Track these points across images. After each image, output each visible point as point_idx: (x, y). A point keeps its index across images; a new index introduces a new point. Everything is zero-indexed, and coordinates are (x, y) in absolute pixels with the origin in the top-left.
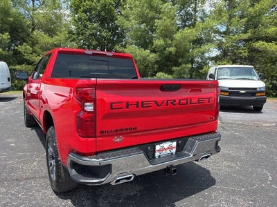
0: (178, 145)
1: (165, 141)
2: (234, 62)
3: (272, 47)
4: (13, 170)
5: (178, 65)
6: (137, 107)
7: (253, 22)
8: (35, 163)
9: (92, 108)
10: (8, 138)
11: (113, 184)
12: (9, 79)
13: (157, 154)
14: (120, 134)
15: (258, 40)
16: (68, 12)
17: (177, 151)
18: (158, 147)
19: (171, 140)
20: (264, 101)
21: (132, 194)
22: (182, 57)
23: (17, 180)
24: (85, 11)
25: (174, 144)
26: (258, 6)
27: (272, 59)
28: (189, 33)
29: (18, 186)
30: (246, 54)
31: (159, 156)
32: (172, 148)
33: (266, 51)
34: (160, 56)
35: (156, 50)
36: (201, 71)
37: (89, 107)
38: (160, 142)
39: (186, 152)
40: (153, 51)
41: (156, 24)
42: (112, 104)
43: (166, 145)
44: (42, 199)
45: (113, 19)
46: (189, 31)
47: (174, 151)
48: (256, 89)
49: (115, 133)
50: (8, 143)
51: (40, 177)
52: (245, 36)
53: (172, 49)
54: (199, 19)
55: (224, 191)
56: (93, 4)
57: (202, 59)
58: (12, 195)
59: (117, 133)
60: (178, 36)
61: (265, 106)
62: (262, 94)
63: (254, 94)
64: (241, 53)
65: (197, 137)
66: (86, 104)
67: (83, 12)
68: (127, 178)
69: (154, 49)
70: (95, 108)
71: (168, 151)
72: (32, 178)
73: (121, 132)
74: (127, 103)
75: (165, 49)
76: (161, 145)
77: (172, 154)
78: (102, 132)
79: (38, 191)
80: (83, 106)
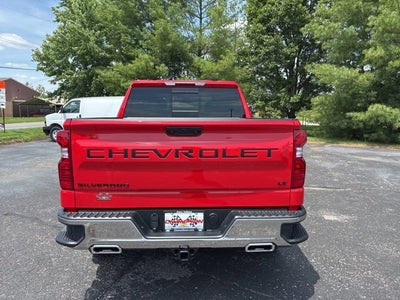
0: (206, 218)
13: (168, 226)
17: (205, 228)
18: (168, 216)
19: (195, 209)
24: (263, 21)
25: (200, 216)
31: (172, 230)
32: (196, 222)
38: (173, 209)
41: (370, 24)
43: (184, 215)
47: (200, 226)
49: (97, 188)
67: (259, 22)
71: (188, 225)
76: (175, 214)
77: (196, 230)
78: (80, 185)
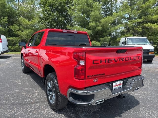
0: (123, 82)
1: (118, 81)
2: (134, 35)
3: (155, 26)
4: (25, 98)
5: (103, 36)
6: (106, 62)
7: (144, 13)
8: (36, 94)
9: (84, 63)
10: (16, 80)
11: (94, 105)
12: (7, 45)
13: (114, 88)
14: (97, 77)
15: (147, 22)
16: (38, 6)
17: (123, 86)
18: (114, 84)
19: (120, 80)
20: (154, 57)
21: (96, 110)
22: (105, 32)
23: (29, 104)
24: (49, 6)
25: (122, 82)
26: (147, 4)
27: (155, 33)
28: (109, 19)
29: (31, 107)
30: (141, 30)
31: (115, 89)
32: (121, 84)
33: (151, 29)
34: (93, 32)
35: (91, 28)
36: (116, 40)
37: (82, 63)
38: (115, 81)
39: (127, 86)
40: (89, 29)
41: (91, 14)
42: (93, 61)
43: (118, 83)
44: (48, 114)
45: (65, 11)
46: (109, 17)
47: (121, 86)
48: (149, 50)
49: (94, 77)
50: (17, 82)
51: (42, 102)
52: (140, 20)
53: (100, 28)
54: (114, 11)
55: (146, 107)
56: (54, 2)
57: (116, 33)
58: (30, 112)
59: (96, 76)
60: (103, 20)
61: (154, 59)
62: (152, 53)
63: (148, 53)
64: (138, 30)
65: (133, 78)
66: (80, 61)
67: (48, 6)
68: (100, 102)
69: (89, 28)
70: (85, 63)
71: (119, 86)
72: (38, 102)
73: (97, 76)
74: (101, 60)
75: (96, 28)
76: (116, 83)
77: (120, 87)
78: (88, 76)
79: (43, 109)
80: (79, 62)
